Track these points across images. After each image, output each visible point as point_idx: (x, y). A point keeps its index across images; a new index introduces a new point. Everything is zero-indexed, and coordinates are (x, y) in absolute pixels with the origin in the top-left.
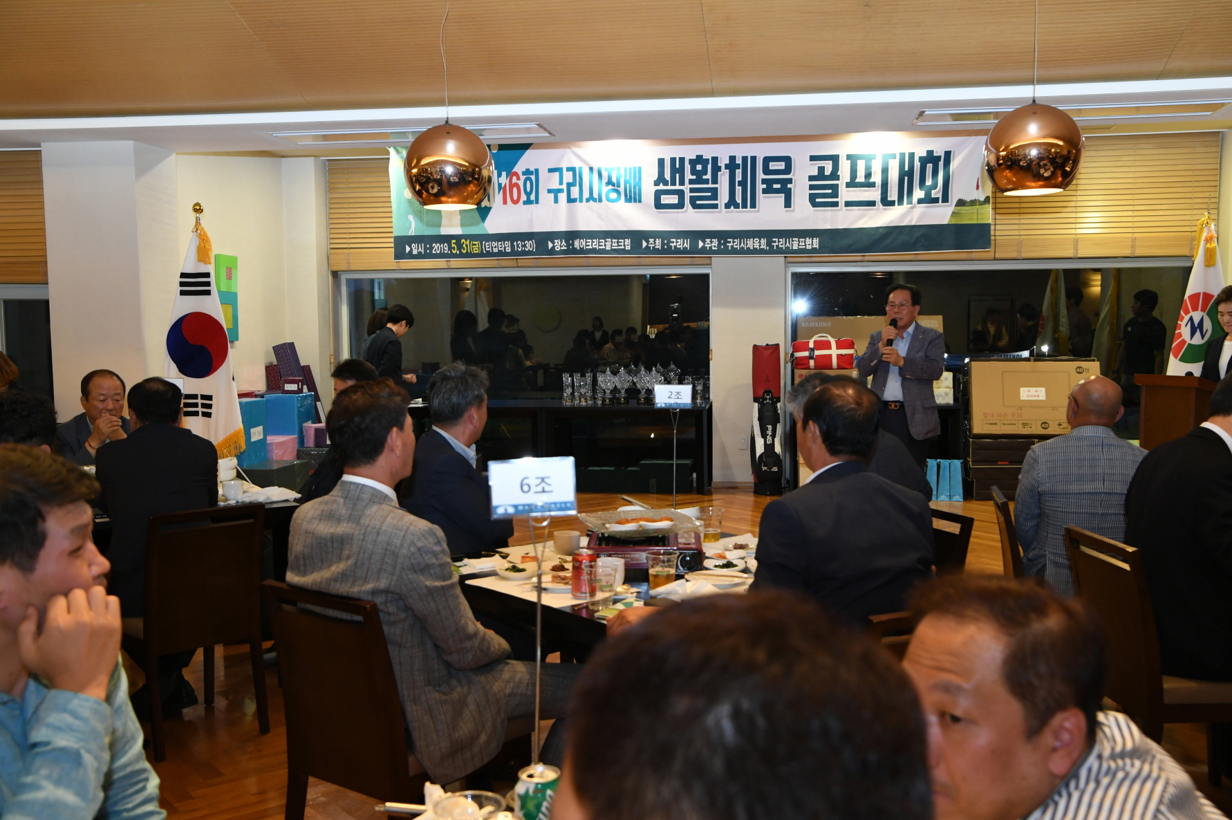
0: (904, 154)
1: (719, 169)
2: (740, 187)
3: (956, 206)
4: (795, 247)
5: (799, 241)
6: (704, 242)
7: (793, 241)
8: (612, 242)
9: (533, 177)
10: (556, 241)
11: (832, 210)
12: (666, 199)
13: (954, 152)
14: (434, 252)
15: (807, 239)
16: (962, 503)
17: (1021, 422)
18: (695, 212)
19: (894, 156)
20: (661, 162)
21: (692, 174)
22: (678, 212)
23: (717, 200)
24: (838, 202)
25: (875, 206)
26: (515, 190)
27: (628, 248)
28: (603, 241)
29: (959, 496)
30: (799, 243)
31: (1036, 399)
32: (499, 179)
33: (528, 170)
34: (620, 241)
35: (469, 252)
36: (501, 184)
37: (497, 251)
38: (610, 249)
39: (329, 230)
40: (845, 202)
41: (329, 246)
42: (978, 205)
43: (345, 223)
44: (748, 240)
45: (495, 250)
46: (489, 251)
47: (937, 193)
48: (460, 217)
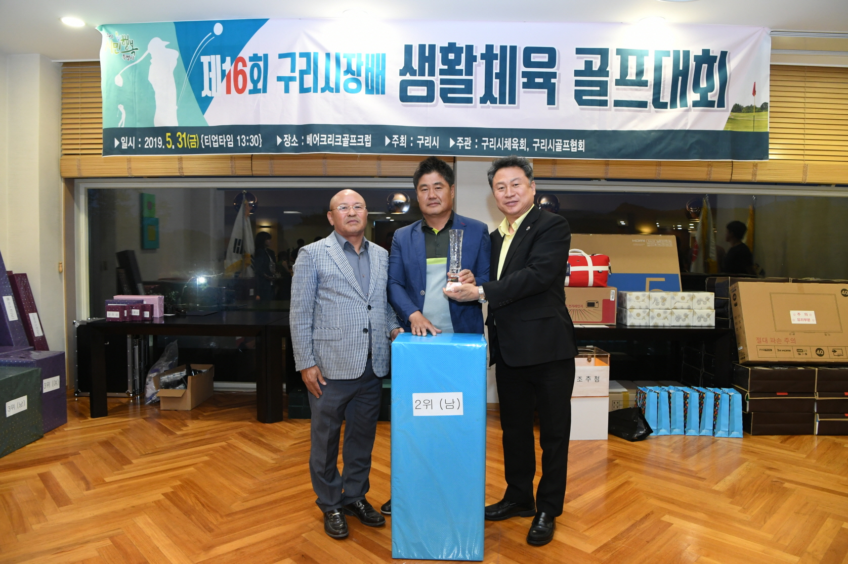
0: (679, 51)
1: (474, 59)
2: (498, 80)
3: (733, 111)
4: (559, 149)
5: (563, 143)
6: (456, 140)
7: (556, 142)
8: (350, 138)
9: (261, 64)
10: (286, 136)
11: (600, 110)
12: (412, 91)
13: (730, 53)
14: (146, 147)
15: (572, 141)
16: (740, 442)
17: (795, 349)
18: (446, 106)
19: (667, 54)
20: (408, 49)
21: (443, 64)
22: (427, 106)
23: (472, 93)
24: (606, 101)
25: (646, 107)
26: (240, 78)
27: (368, 145)
28: (340, 136)
29: (738, 431)
30: (563, 144)
31: (807, 322)
32: (223, 64)
33: (255, 55)
34: (359, 136)
35: (186, 146)
36: (225, 70)
37: (217, 146)
38: (348, 146)
39: (62, 136)
40: (615, 101)
41: (61, 152)
42: (755, 112)
43: (78, 129)
44: (506, 139)
45: (216, 145)
46: (209, 145)
47: (713, 96)
48: (176, 107)
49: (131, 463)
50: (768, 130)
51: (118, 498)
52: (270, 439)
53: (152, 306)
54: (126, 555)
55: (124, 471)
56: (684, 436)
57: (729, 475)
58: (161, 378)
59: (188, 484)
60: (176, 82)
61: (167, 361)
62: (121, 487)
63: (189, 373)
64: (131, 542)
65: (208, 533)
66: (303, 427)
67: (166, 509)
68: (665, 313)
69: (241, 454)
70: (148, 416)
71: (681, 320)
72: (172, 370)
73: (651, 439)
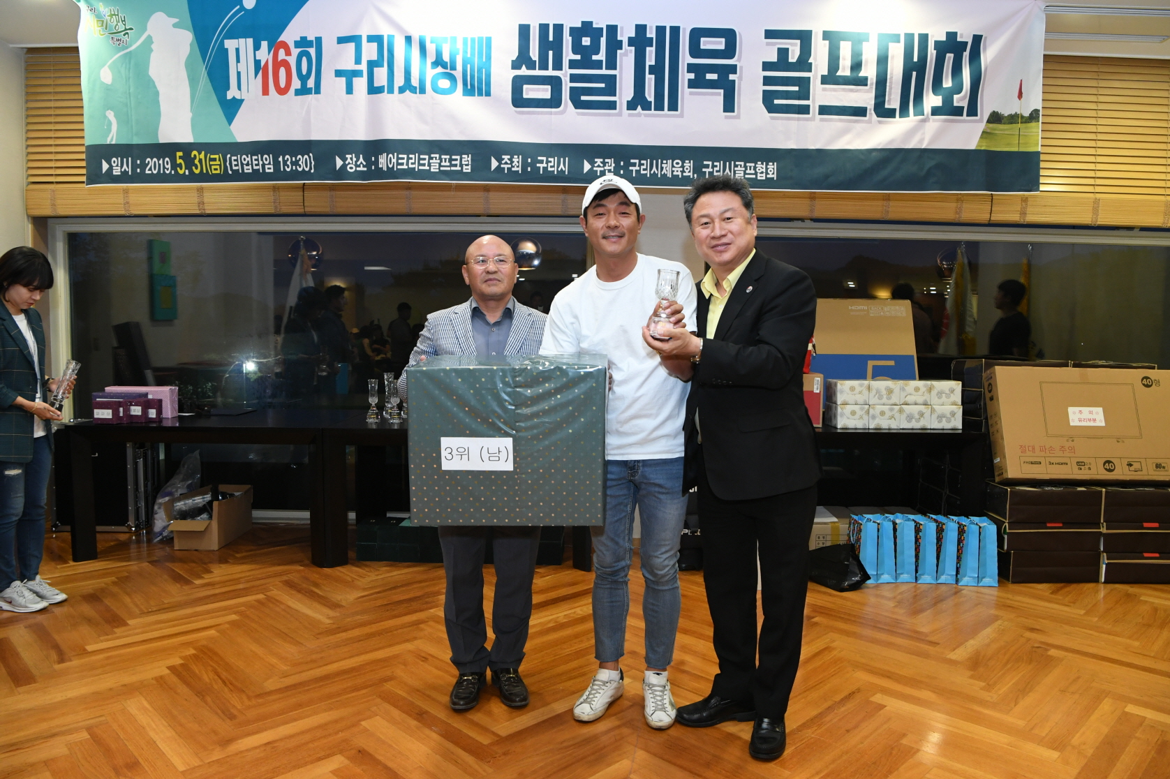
0: (913, 35)
1: (619, 45)
2: (653, 76)
3: (989, 121)
5: (745, 167)
6: (592, 163)
7: (736, 166)
8: (441, 159)
9: (312, 51)
10: (348, 156)
11: (798, 119)
12: (530, 92)
13: (986, 38)
15: (759, 165)
16: (995, 592)
17: (1074, 461)
18: (578, 114)
19: (896, 38)
20: (524, 31)
21: (575, 52)
22: (551, 113)
23: (615, 95)
24: (808, 106)
25: (865, 116)
26: (282, 71)
27: (467, 169)
28: (427, 157)
29: (991, 578)
30: (746, 169)
31: (1092, 424)
32: (257, 52)
33: (304, 39)
34: (454, 157)
35: (205, 171)
36: (260, 60)
37: (250, 171)
38: (438, 170)
39: (27, 156)
40: (820, 106)
41: (27, 179)
42: (1021, 123)
43: (51, 145)
44: (665, 162)
45: (248, 169)
46: (239, 170)
47: (960, 100)
48: (191, 115)
49: (126, 624)
50: (1040, 149)
51: (103, 674)
52: (328, 589)
53: (160, 401)
54: (108, 752)
55: (115, 636)
56: (914, 584)
57: (973, 638)
58: (175, 505)
59: (205, 654)
60: (189, 77)
61: (184, 480)
62: (108, 658)
63: (215, 498)
64: (117, 734)
65: (228, 720)
66: (376, 573)
67: (171, 689)
68: (891, 410)
69: (285, 611)
70: (155, 558)
71: (914, 420)
72: (191, 492)
73: (868, 588)
